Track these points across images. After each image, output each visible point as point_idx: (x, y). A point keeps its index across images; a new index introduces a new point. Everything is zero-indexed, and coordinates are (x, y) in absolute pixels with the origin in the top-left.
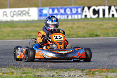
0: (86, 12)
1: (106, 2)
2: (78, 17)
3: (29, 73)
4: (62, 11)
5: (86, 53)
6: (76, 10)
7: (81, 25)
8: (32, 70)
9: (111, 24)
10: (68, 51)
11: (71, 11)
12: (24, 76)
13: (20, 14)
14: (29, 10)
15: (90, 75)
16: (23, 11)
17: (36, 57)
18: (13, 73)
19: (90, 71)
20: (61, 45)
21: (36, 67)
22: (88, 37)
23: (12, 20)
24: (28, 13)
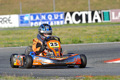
0: (68, 18)
1: (89, 7)
2: (60, 23)
4: (44, 17)
5: (81, 60)
6: (57, 16)
7: (64, 32)
8: (15, 78)
9: (94, 30)
10: (65, 58)
11: (53, 17)
13: (1, 22)
14: (10, 18)
16: (4, 18)
17: (34, 64)
20: (57, 52)
21: (19, 75)
22: (71, 43)
24: (9, 20)
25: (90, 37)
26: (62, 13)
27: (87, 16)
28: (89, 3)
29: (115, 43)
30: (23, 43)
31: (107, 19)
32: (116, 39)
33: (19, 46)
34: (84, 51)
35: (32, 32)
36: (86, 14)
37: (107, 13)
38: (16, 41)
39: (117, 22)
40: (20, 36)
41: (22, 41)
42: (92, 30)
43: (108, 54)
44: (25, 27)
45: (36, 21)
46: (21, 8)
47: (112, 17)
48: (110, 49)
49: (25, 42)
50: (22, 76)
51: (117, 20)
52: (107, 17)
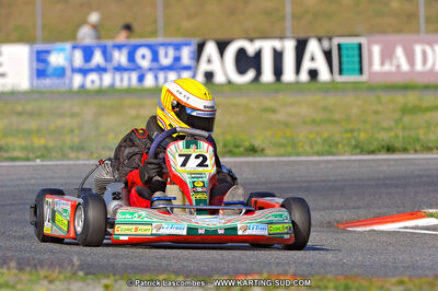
0: (209, 61)
1: (288, 24)
4: (121, 57)
6: (171, 52)
8: (16, 275)
9: (304, 108)
11: (155, 58)
21: (28, 263)
25: (288, 134)
26: (188, 44)
27: (278, 56)
28: (288, 9)
29: (379, 157)
30: (45, 147)
31: (353, 70)
32: (383, 143)
33: (28, 160)
34: (265, 183)
35: (76, 109)
36: (275, 51)
37: (353, 49)
38: (17, 142)
39: (390, 81)
40: (33, 124)
41: (39, 142)
42: (294, 110)
43: (355, 198)
44: (52, 92)
45: (92, 70)
46: (39, 22)
47: (371, 64)
48: (360, 180)
49: (51, 144)
50: (39, 268)
51: (389, 73)
52: (353, 62)
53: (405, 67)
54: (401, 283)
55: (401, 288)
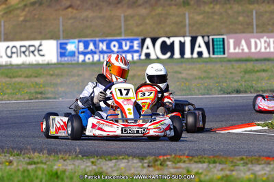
0: (148, 48)
1: (187, 29)
2: (133, 58)
3: (42, 163)
4: (103, 46)
6: (128, 43)
7: (139, 73)
11: (120, 47)
12: (33, 170)
13: (24, 52)
14: (41, 45)
15: (156, 168)
16: (30, 46)
18: (11, 162)
19: (156, 161)
23: (9, 63)
24: (39, 51)
25: (187, 84)
26: (137, 40)
27: (182, 45)
28: (187, 22)
29: (232, 95)
30: (64, 92)
31: (220, 52)
32: (235, 89)
33: (55, 98)
35: (80, 73)
36: (180, 42)
37: (220, 41)
38: (50, 89)
39: (238, 57)
41: (61, 89)
42: (190, 72)
43: (220, 116)
44: (68, 64)
45: (88, 53)
46: (61, 28)
47: (229, 49)
48: (223, 107)
49: (67, 90)
51: (238, 53)
52: (220, 48)
53: (246, 50)
54: (242, 159)
55: (242, 162)
